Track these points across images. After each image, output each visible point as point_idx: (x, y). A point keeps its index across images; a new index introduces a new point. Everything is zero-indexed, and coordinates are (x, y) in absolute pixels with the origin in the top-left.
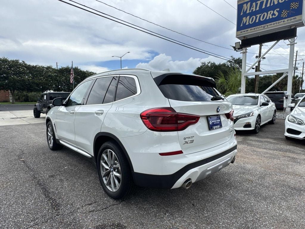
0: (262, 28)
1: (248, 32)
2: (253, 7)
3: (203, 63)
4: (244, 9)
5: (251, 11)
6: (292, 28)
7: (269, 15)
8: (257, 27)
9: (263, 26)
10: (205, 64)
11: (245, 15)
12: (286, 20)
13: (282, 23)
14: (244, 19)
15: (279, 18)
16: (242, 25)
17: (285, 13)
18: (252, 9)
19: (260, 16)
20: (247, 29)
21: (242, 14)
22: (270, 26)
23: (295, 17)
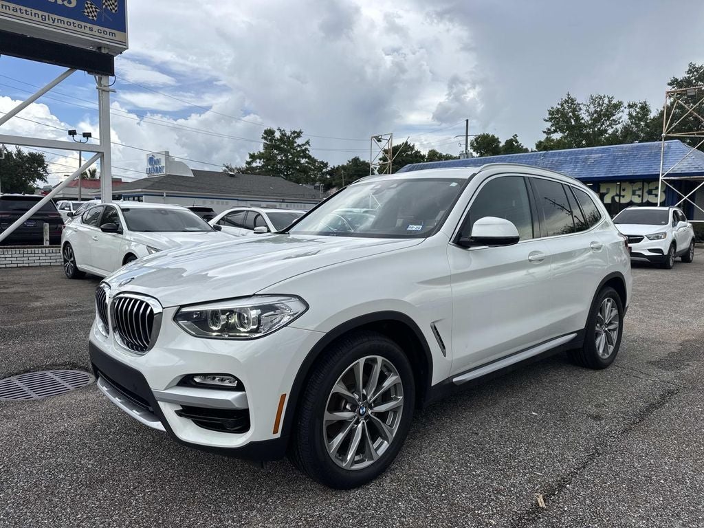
0: (36, 19)
6: (103, 52)
8: (23, 8)
9: (41, 13)
12: (96, 28)
13: (87, 30)
17: (91, 9)
22: (59, 24)
23: (113, 31)
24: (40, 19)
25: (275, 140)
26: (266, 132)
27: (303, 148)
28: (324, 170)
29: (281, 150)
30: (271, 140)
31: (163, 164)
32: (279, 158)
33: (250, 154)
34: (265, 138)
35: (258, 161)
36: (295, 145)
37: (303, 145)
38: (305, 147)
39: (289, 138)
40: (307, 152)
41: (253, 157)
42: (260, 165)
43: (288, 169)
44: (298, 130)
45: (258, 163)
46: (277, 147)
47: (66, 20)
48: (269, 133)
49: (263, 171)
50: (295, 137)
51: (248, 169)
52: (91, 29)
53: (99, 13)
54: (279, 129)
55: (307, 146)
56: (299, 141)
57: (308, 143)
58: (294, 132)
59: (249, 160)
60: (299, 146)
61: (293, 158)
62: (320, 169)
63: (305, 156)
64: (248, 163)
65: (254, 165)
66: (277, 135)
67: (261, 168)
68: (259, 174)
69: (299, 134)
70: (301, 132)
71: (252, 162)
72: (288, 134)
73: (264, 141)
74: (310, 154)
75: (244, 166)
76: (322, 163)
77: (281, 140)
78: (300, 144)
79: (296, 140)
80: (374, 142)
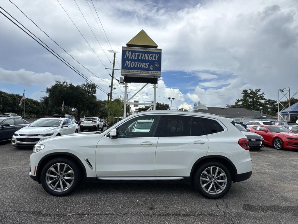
0: (139, 72)
1: (130, 72)
2: (133, 56)
3: (57, 82)
4: (127, 55)
5: (131, 58)
6: (155, 77)
7: (143, 65)
8: (136, 71)
9: (139, 71)
10: (60, 83)
11: (128, 59)
12: (153, 72)
13: (151, 73)
14: (127, 61)
15: (148, 69)
16: (125, 66)
17: (152, 67)
18: (132, 57)
19: (138, 64)
20: (129, 70)
21: (125, 58)
22: (144, 73)
23: (157, 72)
24: (139, 73)
25: (248, 94)
26: (244, 91)
27: (261, 96)
28: (275, 104)
29: (251, 97)
30: (246, 94)
31: (198, 106)
32: (250, 100)
33: (237, 100)
34: (243, 93)
35: (240, 102)
36: (257, 95)
37: (261, 94)
38: (262, 95)
39: (254, 92)
40: (263, 97)
41: (238, 101)
42: (241, 104)
43: (254, 105)
44: (258, 89)
45: (240, 103)
46: (249, 96)
47: (145, 71)
48: (245, 91)
49: (242, 106)
50: (257, 92)
51: (236, 105)
52: (151, 72)
53: (154, 68)
54: (250, 89)
55: (263, 95)
56: (259, 93)
57: (263, 93)
58: (257, 90)
59: (237, 102)
60: (259, 95)
61: (256, 100)
62: (273, 103)
63: (262, 99)
64: (236, 103)
65: (239, 104)
66: (249, 92)
67: (241, 105)
68: (240, 107)
69: (259, 91)
70: (260, 90)
71: (238, 103)
72: (254, 91)
73: (243, 95)
74: (264, 98)
75: (234, 104)
76: (274, 101)
77: (251, 93)
78: (260, 94)
79: (258, 93)
80: (280, 92)
